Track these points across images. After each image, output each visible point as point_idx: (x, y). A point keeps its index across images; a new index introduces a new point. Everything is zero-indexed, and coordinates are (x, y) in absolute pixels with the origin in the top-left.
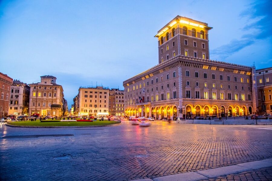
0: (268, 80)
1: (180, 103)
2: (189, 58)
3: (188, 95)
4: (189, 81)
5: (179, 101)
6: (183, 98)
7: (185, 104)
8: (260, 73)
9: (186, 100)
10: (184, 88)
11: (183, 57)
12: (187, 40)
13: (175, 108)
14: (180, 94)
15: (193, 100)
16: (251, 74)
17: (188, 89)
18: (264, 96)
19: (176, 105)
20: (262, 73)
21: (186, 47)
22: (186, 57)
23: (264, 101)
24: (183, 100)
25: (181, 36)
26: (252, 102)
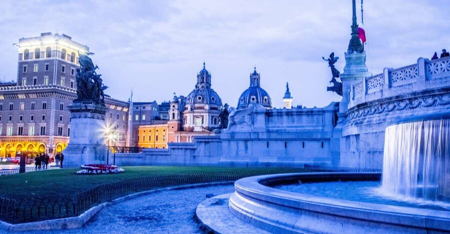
0: (144, 118)
1: (50, 141)
2: (65, 89)
3: (60, 133)
4: (62, 116)
5: (50, 139)
6: (55, 135)
7: (56, 143)
8: (137, 108)
9: (57, 138)
10: (56, 123)
11: (58, 87)
12: (64, 66)
13: (42, 147)
14: (52, 130)
15: (65, 139)
16: (128, 111)
17: (60, 125)
18: (138, 137)
19: (43, 144)
20: (139, 108)
21: (63, 75)
22: (62, 88)
23: (137, 142)
24: (55, 138)
25: (59, 61)
26: (126, 143)
